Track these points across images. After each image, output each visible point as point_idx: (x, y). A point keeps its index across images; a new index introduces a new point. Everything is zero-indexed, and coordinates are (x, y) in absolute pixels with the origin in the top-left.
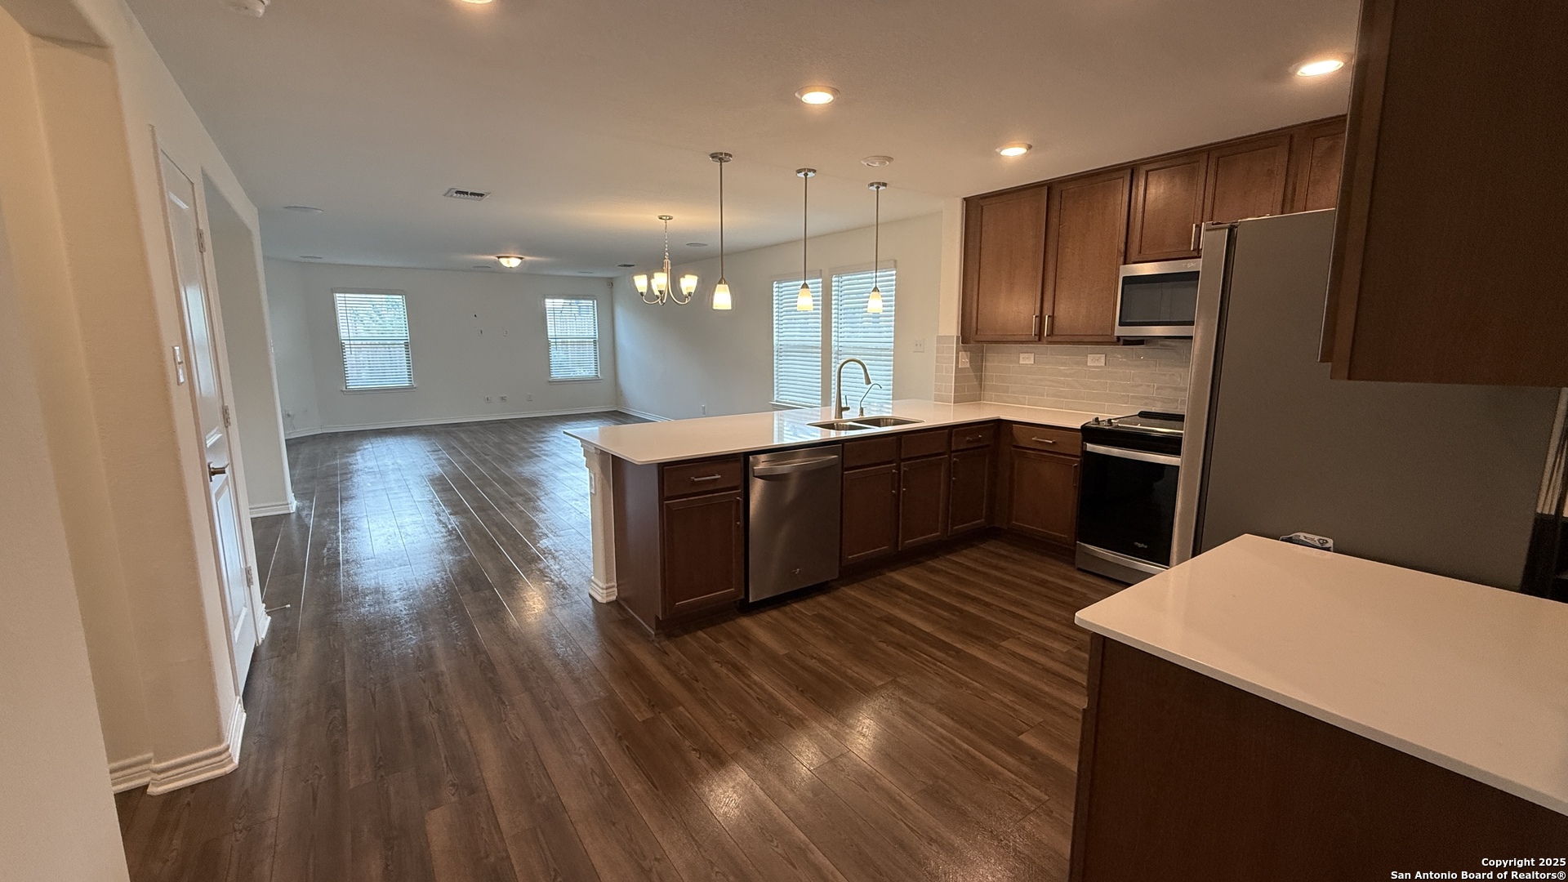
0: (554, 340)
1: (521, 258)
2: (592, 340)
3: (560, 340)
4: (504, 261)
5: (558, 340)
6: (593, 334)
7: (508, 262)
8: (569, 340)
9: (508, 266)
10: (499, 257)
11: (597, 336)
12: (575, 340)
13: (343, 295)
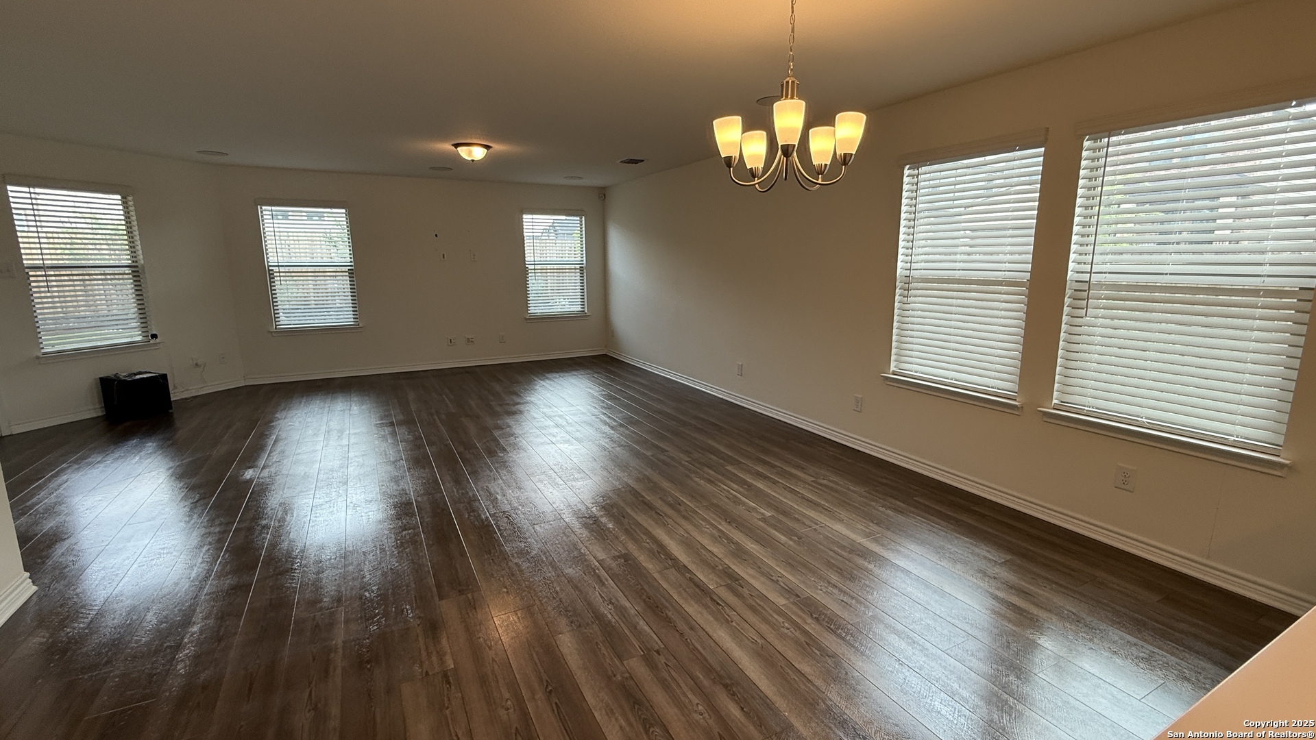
0: (532, 267)
1: (487, 147)
2: (578, 266)
3: (539, 267)
4: (463, 152)
5: (537, 267)
6: (579, 259)
7: (470, 153)
8: (549, 267)
9: (470, 159)
10: (456, 146)
11: (585, 262)
12: (555, 267)
13: (269, 208)
